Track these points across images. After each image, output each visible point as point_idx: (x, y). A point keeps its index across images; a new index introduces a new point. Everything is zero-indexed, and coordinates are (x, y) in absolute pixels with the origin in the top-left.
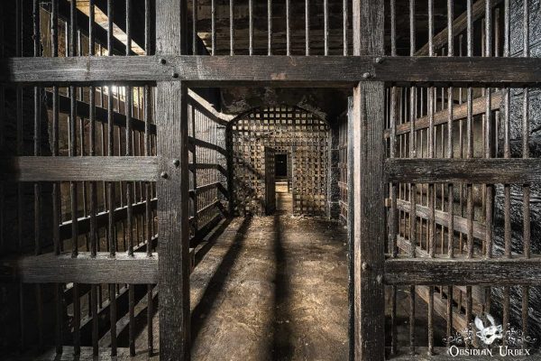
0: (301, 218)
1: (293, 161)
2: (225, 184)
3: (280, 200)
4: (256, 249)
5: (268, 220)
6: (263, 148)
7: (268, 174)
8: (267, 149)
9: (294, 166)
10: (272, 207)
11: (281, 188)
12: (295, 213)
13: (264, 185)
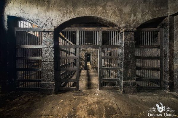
0: (94, 70)
1: (92, 56)
2: (75, 62)
3: (88, 67)
4: (83, 75)
5: (85, 71)
6: (84, 53)
7: (85, 60)
8: (85, 53)
9: (92, 58)
10: (86, 68)
11: (89, 64)
12: (92, 69)
13: (84, 62)
